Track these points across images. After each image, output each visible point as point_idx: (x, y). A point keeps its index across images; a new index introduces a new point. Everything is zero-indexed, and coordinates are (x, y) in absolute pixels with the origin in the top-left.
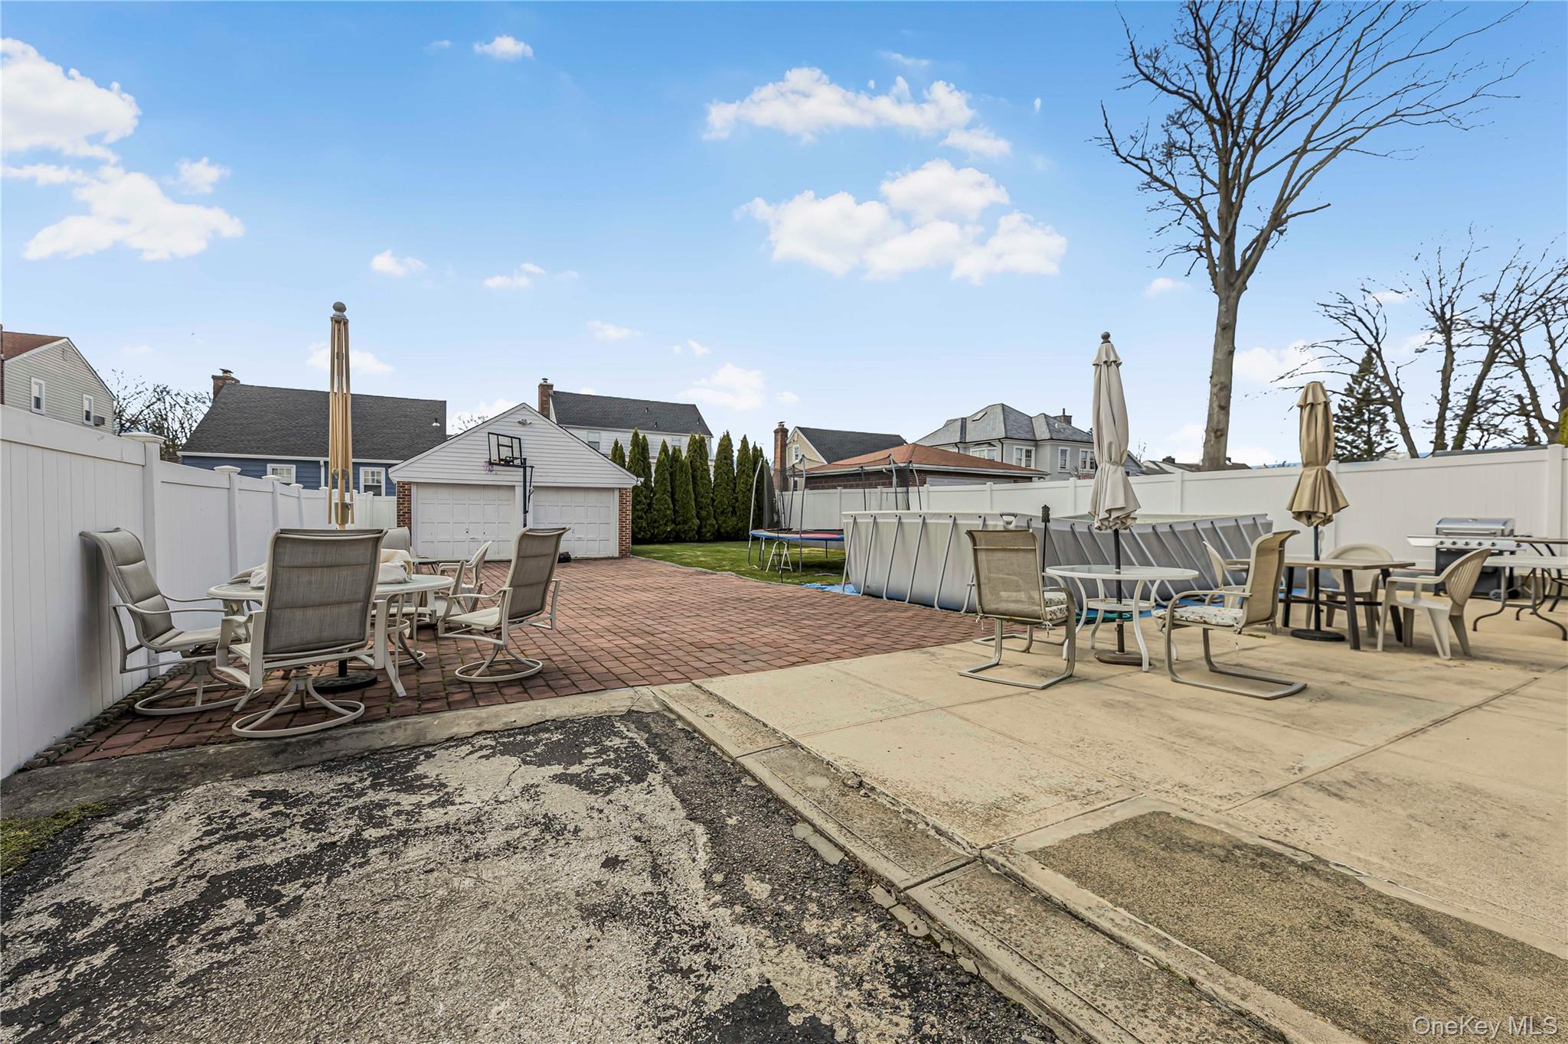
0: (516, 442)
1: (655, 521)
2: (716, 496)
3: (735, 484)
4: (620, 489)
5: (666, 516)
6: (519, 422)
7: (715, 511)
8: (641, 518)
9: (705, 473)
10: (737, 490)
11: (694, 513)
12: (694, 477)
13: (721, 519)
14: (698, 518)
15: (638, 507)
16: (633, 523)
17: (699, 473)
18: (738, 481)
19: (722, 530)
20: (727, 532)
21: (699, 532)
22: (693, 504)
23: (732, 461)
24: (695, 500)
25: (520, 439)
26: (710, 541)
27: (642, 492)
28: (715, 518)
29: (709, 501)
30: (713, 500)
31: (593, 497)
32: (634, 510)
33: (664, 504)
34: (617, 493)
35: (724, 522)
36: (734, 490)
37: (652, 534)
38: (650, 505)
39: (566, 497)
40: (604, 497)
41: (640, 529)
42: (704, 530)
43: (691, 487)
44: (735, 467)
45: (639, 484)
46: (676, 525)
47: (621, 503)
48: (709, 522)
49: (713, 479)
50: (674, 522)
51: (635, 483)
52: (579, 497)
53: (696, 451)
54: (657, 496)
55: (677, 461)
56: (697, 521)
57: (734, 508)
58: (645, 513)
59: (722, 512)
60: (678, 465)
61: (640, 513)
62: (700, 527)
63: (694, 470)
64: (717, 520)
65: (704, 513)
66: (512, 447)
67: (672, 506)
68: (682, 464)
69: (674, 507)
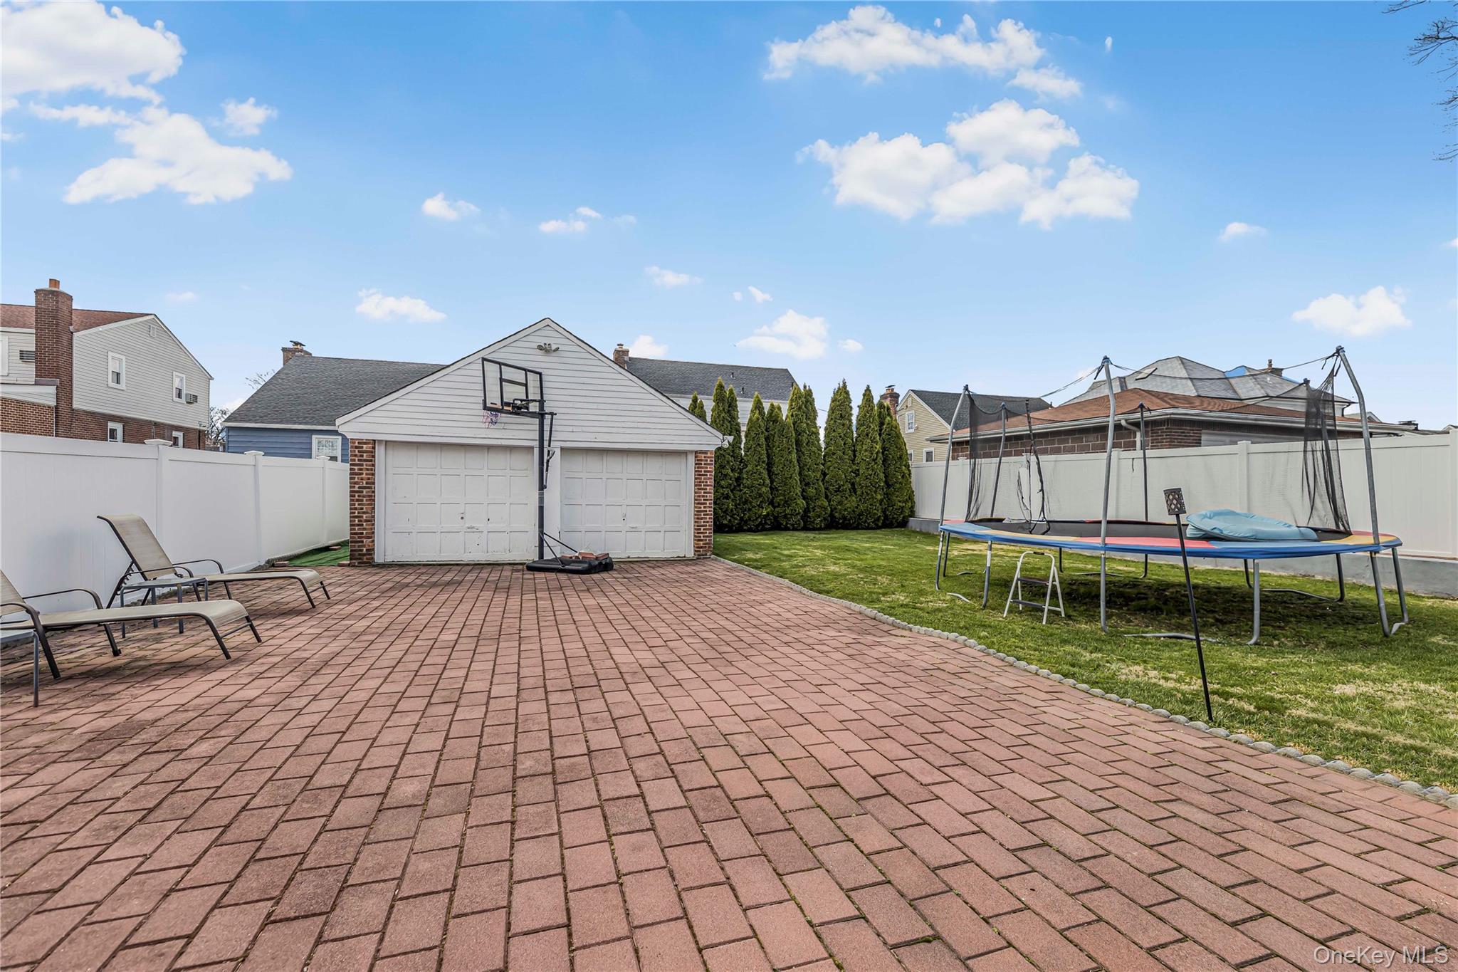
0: (533, 380)
1: (746, 502)
2: (829, 468)
3: (854, 451)
4: (696, 452)
5: (760, 495)
6: (540, 348)
7: (827, 489)
8: (727, 497)
9: (813, 437)
10: (858, 460)
11: (798, 490)
12: (798, 443)
13: (836, 499)
14: (804, 499)
15: (723, 482)
16: (715, 503)
17: (804, 439)
18: (858, 447)
19: (837, 515)
20: (844, 518)
21: (805, 516)
22: (798, 478)
23: (850, 421)
24: (800, 474)
25: (540, 374)
26: (820, 529)
27: (728, 462)
28: (827, 497)
29: (819, 474)
30: (824, 474)
31: (654, 465)
32: (717, 485)
33: (757, 478)
34: (691, 459)
35: (840, 503)
36: (853, 461)
37: (742, 519)
38: (738, 479)
39: (615, 465)
40: (673, 466)
41: (725, 512)
42: (812, 514)
43: (794, 455)
44: (854, 429)
45: (726, 445)
46: (774, 507)
47: (698, 474)
48: (818, 503)
49: (823, 446)
50: (771, 503)
51: (719, 443)
52: (634, 466)
53: (800, 408)
54: (749, 468)
55: (775, 421)
56: (802, 503)
57: (853, 484)
58: (732, 491)
59: (838, 490)
60: (778, 426)
61: (726, 491)
62: (807, 510)
63: (798, 434)
64: (829, 501)
65: (811, 491)
66: (526, 385)
67: (768, 481)
68: (784, 426)
69: (772, 482)
